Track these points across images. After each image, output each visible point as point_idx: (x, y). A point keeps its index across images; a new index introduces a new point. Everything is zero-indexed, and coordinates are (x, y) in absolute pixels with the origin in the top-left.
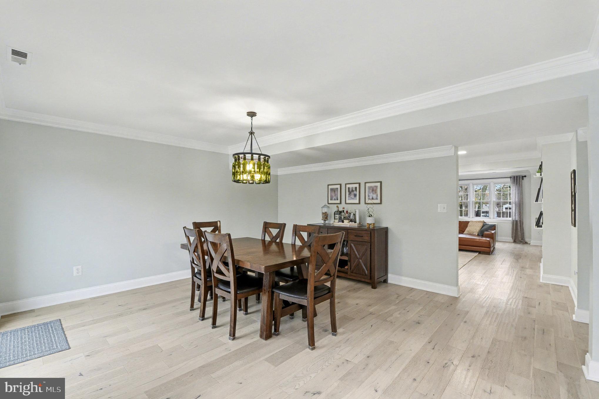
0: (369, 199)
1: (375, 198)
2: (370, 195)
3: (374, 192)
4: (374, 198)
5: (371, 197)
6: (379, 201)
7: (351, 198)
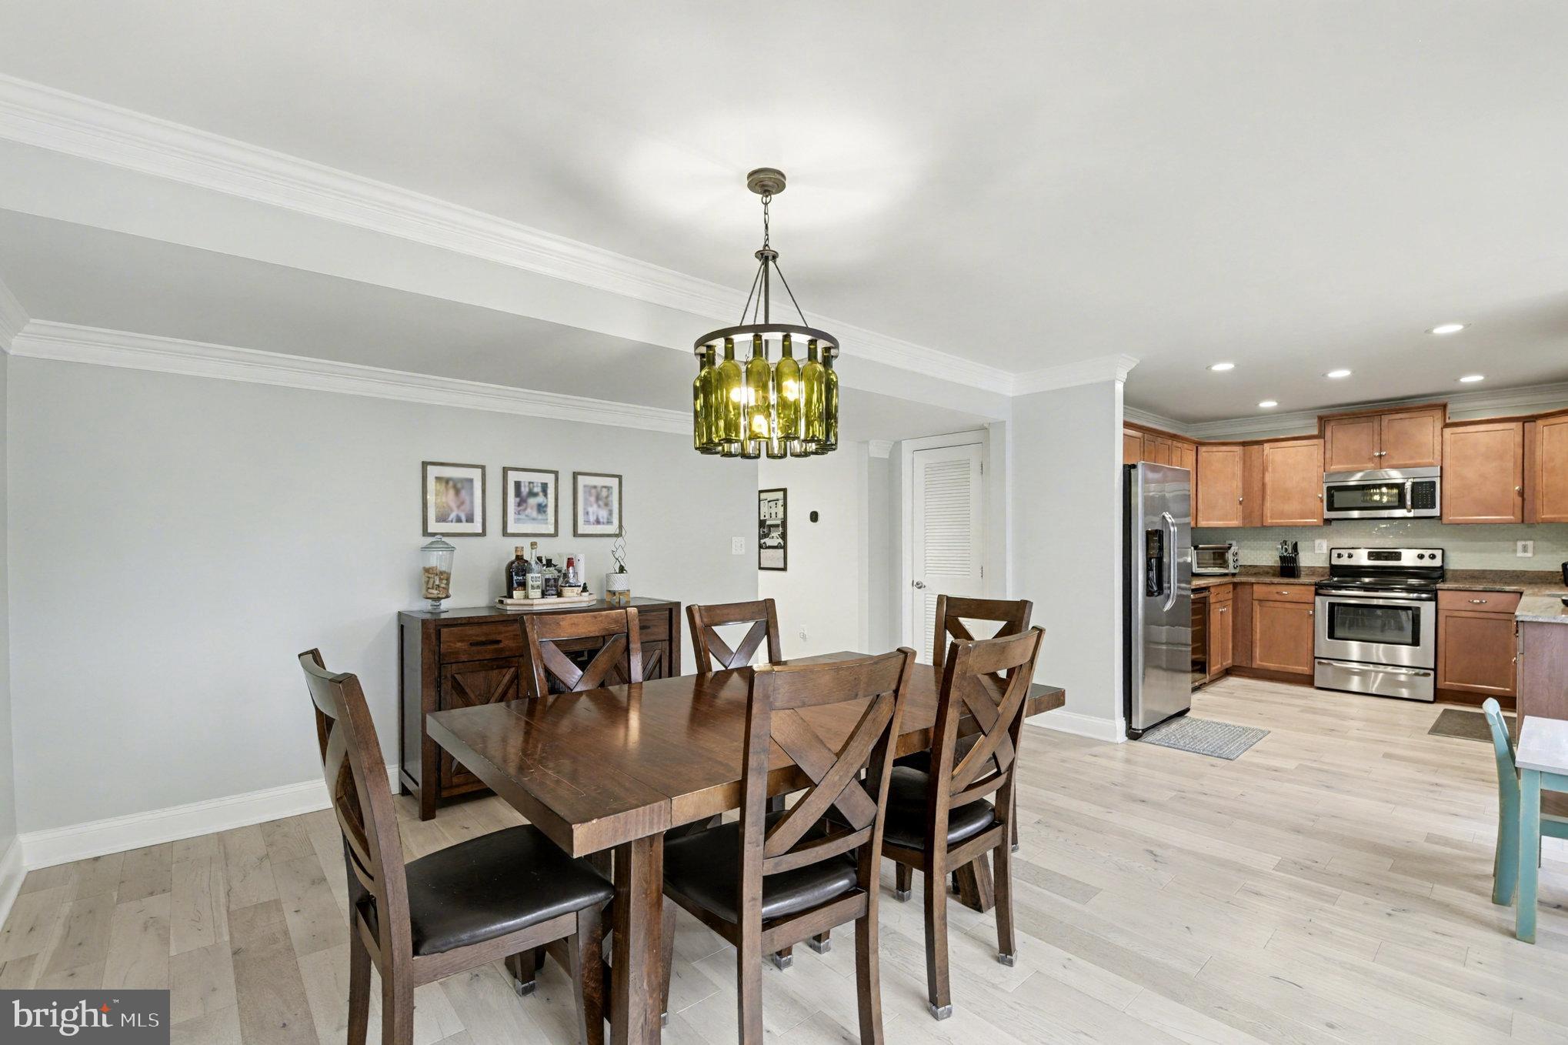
0: (587, 522)
1: (605, 521)
2: (590, 510)
3: (601, 503)
4: (601, 520)
5: (592, 518)
6: (613, 529)
7: (527, 516)
